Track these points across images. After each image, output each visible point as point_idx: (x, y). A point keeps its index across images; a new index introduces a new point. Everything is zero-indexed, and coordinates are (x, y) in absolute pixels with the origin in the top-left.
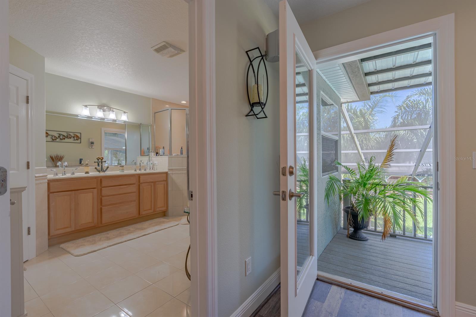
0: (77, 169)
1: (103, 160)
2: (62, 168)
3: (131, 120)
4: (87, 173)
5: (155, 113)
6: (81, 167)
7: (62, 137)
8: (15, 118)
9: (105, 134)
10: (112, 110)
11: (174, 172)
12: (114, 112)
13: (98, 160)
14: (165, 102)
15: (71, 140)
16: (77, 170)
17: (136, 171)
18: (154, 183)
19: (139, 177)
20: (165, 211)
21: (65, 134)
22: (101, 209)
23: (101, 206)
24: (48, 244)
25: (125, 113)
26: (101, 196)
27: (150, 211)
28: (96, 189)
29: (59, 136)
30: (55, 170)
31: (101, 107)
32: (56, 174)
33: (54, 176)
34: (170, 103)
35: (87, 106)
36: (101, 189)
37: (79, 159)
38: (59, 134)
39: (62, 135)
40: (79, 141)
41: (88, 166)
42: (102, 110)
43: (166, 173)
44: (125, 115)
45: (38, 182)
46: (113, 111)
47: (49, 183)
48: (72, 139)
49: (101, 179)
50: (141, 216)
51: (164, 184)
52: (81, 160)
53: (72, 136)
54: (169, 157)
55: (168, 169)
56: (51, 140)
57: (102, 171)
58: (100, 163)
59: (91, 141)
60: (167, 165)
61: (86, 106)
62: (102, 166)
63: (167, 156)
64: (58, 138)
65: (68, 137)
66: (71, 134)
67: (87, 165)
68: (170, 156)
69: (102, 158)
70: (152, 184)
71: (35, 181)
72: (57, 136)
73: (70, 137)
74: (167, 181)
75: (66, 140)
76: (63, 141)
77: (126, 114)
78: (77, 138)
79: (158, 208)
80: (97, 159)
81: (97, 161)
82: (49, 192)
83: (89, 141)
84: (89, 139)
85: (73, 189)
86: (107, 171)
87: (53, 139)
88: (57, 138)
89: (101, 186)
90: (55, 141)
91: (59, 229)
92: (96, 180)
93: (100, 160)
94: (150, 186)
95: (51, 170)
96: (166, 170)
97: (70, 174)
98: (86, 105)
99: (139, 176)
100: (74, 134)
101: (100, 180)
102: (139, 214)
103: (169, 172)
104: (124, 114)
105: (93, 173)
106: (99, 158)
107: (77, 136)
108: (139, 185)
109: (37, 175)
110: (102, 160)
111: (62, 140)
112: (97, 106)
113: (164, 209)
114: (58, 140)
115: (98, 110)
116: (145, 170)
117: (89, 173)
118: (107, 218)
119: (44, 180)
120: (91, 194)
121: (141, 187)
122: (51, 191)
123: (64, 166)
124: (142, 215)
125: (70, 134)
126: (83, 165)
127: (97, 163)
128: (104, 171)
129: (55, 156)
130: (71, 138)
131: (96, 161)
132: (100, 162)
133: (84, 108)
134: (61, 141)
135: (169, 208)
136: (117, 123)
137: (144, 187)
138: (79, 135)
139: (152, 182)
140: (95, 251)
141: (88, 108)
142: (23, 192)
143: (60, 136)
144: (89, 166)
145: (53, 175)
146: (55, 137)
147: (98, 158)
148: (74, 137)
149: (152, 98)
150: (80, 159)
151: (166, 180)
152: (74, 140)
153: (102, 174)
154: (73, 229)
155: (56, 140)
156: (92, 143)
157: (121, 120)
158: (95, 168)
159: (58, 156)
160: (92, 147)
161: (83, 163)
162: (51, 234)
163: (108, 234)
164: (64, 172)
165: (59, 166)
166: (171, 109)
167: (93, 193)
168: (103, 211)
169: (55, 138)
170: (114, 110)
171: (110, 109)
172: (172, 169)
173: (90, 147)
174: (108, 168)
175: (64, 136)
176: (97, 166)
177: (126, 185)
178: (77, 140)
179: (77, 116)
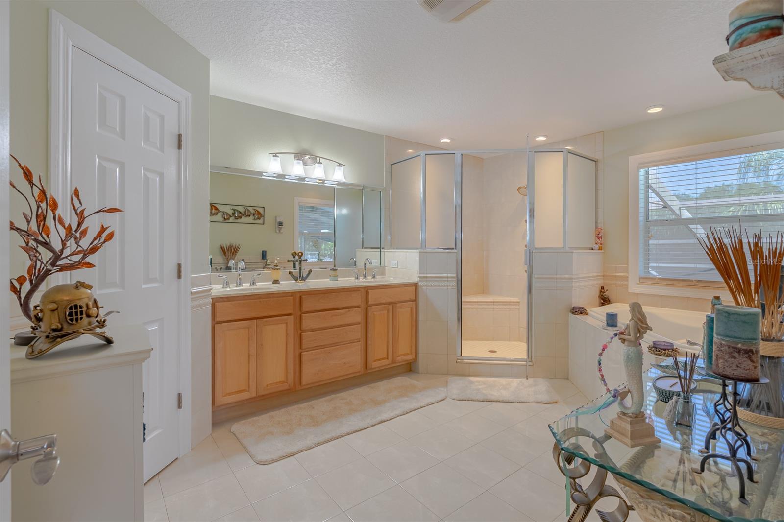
0: (260, 274)
1: (303, 258)
2: (237, 272)
3: (349, 181)
4: (276, 282)
5: (392, 165)
6: (266, 271)
7: (239, 214)
8: (158, 179)
9: (300, 207)
10: (318, 161)
11: (430, 284)
12: (322, 165)
13: (294, 257)
14: (408, 143)
15: (250, 219)
16: (260, 276)
17: (357, 278)
18: (394, 304)
19: (367, 293)
20: (411, 361)
21: (241, 209)
22: (300, 355)
23: (301, 351)
24: (213, 420)
25: (340, 165)
26: (301, 330)
27: (386, 362)
28: (292, 316)
29: (233, 213)
30: (225, 275)
31: (300, 155)
32: (227, 284)
33: (223, 288)
34: (417, 145)
35: (277, 155)
36: (301, 316)
37: (261, 252)
38: (233, 209)
39: (237, 210)
40: (261, 221)
41: (277, 269)
42: (301, 162)
43: (416, 285)
44: (339, 169)
45: (196, 303)
46: (320, 163)
47: (214, 304)
48: (252, 217)
49: (301, 297)
50: (369, 371)
51: (411, 308)
52: (264, 255)
53: (251, 213)
54: (420, 252)
55: (420, 277)
56: (222, 220)
57: (300, 278)
58: (297, 264)
59: (278, 220)
60: (417, 267)
61: (275, 155)
62: (300, 269)
63: (418, 250)
64: (232, 215)
65: (246, 214)
66: (250, 209)
67: (276, 267)
68: (422, 250)
69: (300, 254)
70: (391, 307)
71: (191, 301)
72: (230, 212)
73: (249, 214)
74: (415, 300)
75: (244, 219)
76: (239, 221)
77: (342, 168)
78: (259, 215)
79: (401, 355)
80: (292, 254)
81: (291, 258)
82: (214, 321)
83: (276, 220)
84: (276, 217)
85: (253, 315)
86: (309, 278)
87: (225, 218)
88: (231, 217)
89: (300, 310)
90: (227, 221)
91: (230, 394)
92: (292, 297)
93: (297, 257)
94: (387, 311)
95: (219, 276)
96: (415, 279)
97: (249, 284)
98: (276, 153)
99: (367, 290)
100: (254, 209)
101: (299, 298)
102: (366, 368)
103: (420, 283)
104: (338, 167)
105: (287, 285)
106: (296, 253)
107: (259, 213)
108: (367, 308)
109: (194, 290)
110: (300, 257)
111: (237, 219)
112: (293, 155)
113: (410, 357)
114: (232, 219)
115: (296, 161)
116: (374, 277)
117: (279, 283)
118: (310, 373)
119: (205, 298)
120: (284, 326)
121: (370, 314)
122: (218, 319)
123: (240, 268)
124: (371, 369)
125: (248, 210)
126: (270, 267)
127: (292, 263)
128: (304, 279)
129: (228, 245)
130: (250, 216)
131: (290, 260)
132: (297, 261)
133: (273, 158)
134: (236, 221)
135: (421, 356)
136: (326, 186)
137: (375, 313)
138: (261, 210)
139: (389, 303)
140: (293, 455)
141: (279, 158)
142: (143, 362)
143: (235, 213)
144: (280, 269)
145: (222, 286)
146: (228, 214)
147: (294, 254)
148: (254, 214)
149: (386, 136)
150: (263, 251)
151: (414, 298)
152: (255, 219)
153: (301, 286)
154: (254, 395)
155: (228, 219)
156: (281, 224)
157: (333, 180)
158: (290, 273)
159: (232, 246)
160: (280, 231)
161: (269, 263)
162: (217, 403)
163: (313, 408)
164: (240, 279)
165: (232, 269)
166: (426, 154)
167: (287, 323)
168: (304, 359)
169: (228, 217)
170: (322, 160)
171: (315, 159)
172: (427, 277)
173: (277, 231)
174: (310, 272)
175: (240, 213)
176: (293, 269)
177: (343, 308)
178: (259, 218)
179: (260, 173)
